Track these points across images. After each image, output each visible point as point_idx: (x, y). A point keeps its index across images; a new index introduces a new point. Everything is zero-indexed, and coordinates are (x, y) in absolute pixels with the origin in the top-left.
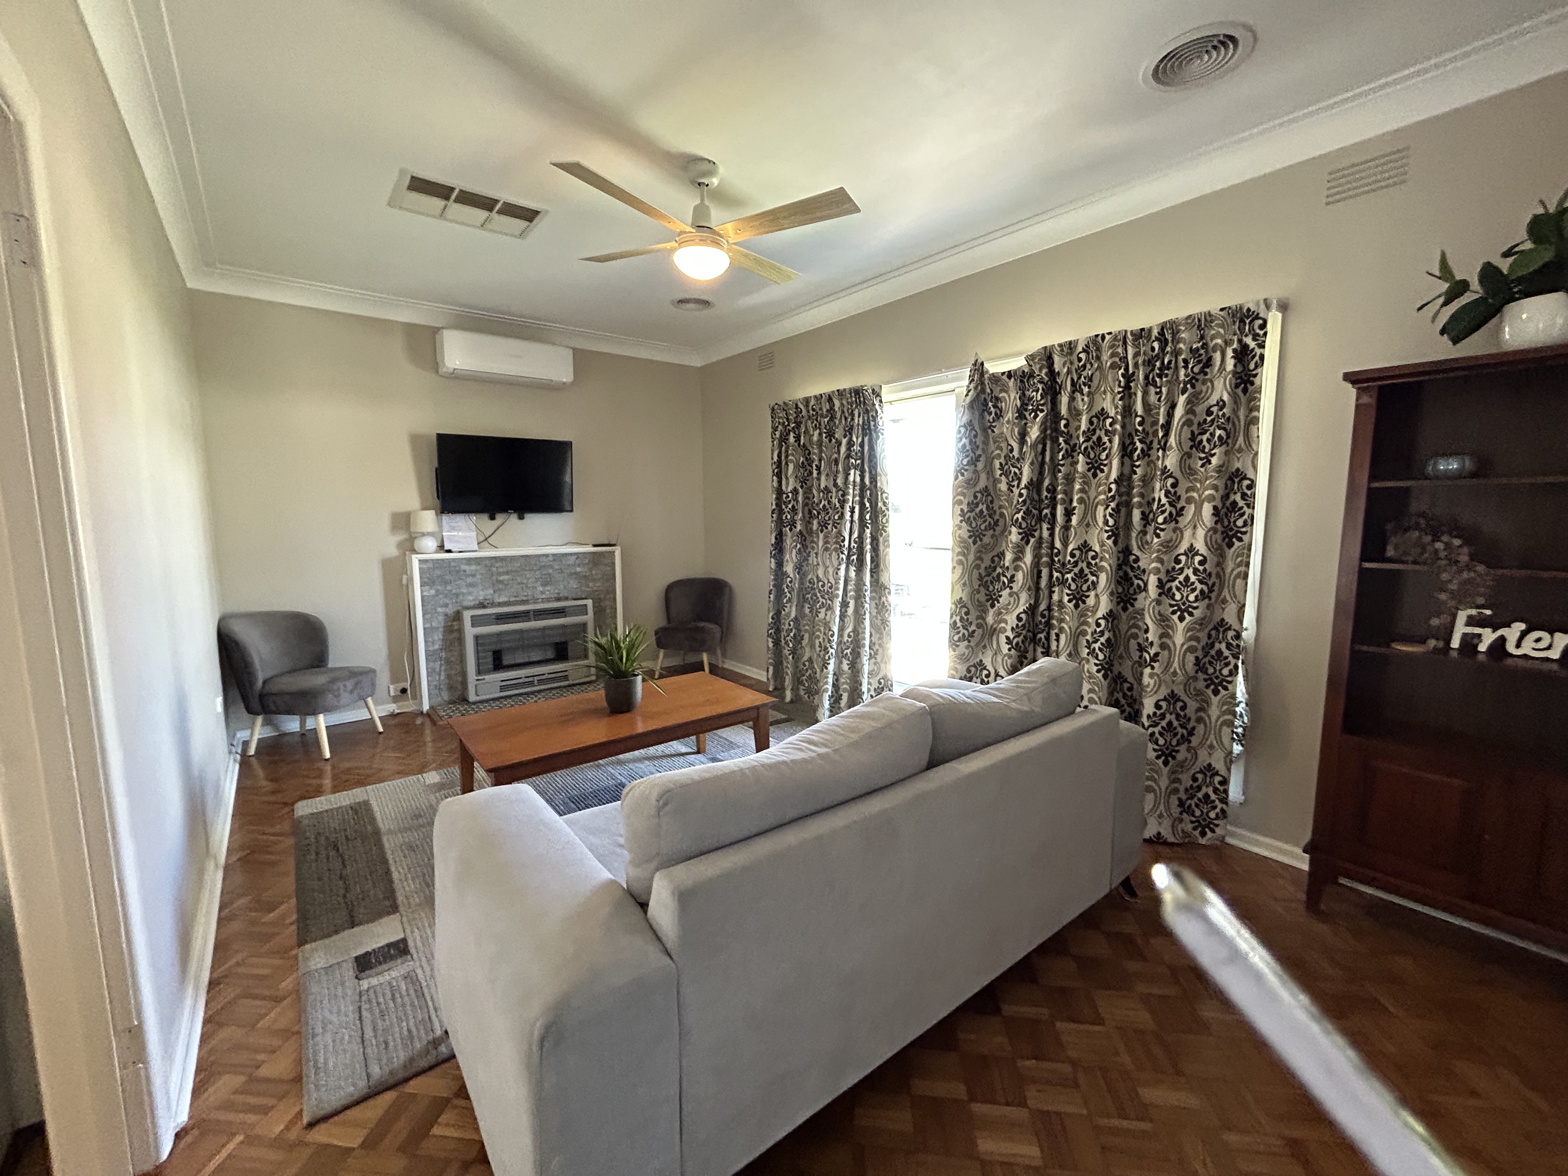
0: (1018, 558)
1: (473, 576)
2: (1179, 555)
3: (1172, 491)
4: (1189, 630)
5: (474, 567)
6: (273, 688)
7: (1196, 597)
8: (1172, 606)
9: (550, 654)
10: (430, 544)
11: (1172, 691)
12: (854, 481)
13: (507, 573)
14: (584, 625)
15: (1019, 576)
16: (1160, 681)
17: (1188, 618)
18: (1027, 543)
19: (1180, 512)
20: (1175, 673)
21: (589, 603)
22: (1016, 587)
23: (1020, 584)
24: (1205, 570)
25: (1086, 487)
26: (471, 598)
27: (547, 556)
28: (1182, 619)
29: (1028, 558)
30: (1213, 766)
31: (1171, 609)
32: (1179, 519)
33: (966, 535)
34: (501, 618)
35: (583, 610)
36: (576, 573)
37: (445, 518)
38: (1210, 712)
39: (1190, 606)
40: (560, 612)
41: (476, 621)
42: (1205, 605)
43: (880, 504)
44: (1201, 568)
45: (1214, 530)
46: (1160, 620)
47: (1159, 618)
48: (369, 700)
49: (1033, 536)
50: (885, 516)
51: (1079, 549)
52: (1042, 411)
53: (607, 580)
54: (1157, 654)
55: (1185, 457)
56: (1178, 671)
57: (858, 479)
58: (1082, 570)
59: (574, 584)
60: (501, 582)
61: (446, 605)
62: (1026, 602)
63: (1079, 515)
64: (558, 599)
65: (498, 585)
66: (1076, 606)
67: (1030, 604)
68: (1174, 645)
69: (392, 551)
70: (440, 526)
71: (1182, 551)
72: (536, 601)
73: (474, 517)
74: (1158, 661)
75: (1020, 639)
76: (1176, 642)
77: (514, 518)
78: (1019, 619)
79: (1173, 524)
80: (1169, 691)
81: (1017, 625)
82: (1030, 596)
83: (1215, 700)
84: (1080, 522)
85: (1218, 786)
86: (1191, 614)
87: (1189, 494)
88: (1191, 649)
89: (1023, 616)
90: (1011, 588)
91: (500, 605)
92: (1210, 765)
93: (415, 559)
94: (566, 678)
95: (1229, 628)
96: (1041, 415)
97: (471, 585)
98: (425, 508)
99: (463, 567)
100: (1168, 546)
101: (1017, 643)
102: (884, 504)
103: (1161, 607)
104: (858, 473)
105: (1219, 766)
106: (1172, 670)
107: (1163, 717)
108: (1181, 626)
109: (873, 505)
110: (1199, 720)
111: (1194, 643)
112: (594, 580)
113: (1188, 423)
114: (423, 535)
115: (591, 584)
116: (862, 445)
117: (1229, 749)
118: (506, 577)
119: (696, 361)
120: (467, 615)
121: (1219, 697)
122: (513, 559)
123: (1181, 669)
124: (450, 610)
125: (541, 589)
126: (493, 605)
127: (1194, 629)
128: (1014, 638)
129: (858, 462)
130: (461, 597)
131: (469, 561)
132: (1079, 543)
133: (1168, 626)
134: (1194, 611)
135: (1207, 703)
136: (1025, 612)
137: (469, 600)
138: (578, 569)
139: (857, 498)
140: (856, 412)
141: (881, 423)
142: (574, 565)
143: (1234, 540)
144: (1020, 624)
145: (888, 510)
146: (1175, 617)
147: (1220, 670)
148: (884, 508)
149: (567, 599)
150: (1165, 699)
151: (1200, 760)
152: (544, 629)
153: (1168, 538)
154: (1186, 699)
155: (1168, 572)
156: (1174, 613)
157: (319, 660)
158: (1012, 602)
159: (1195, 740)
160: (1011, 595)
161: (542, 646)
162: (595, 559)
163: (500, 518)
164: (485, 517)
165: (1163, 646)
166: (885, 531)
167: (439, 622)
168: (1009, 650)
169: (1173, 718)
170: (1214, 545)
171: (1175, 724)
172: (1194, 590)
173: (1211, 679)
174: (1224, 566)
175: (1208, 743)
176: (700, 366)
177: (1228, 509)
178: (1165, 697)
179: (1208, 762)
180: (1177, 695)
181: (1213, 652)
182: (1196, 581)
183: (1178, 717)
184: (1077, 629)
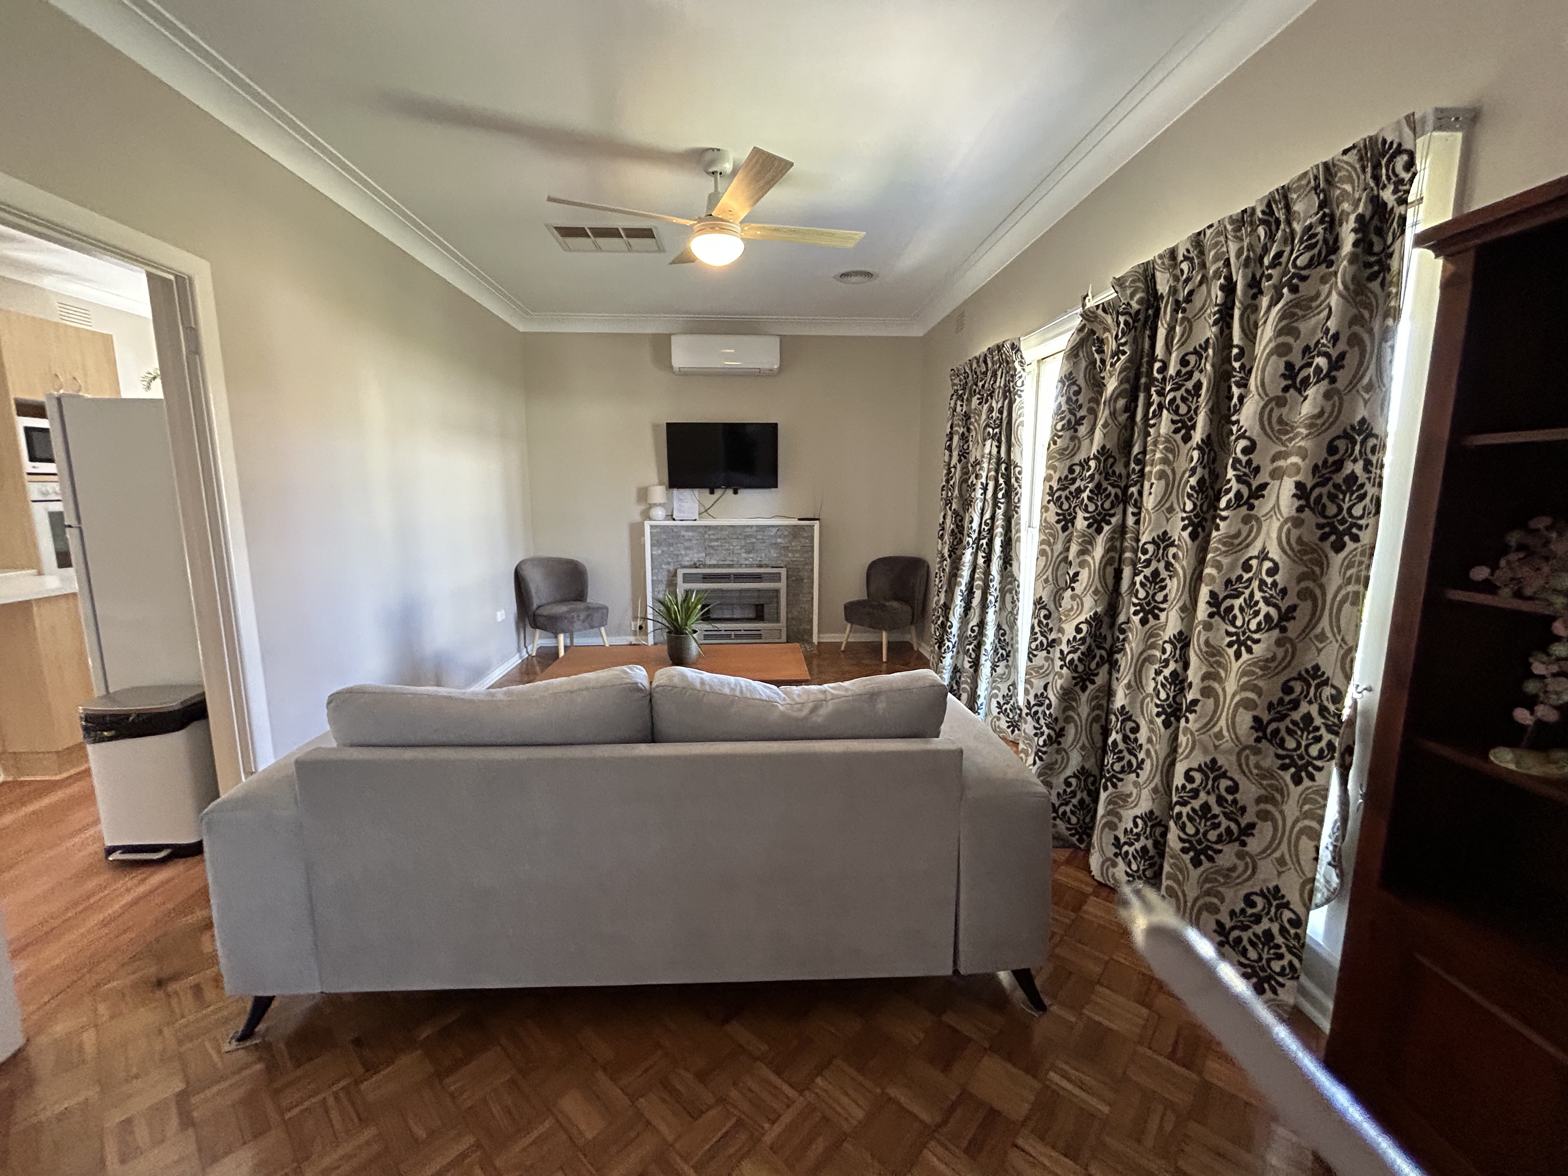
0: (1083, 552)
1: (690, 540)
2: (1251, 558)
3: (1244, 459)
4: (1244, 673)
5: (691, 534)
6: (539, 612)
7: (1259, 624)
8: (1229, 634)
9: (752, 615)
10: (659, 513)
11: (1214, 761)
12: (990, 453)
13: (717, 540)
14: (777, 591)
15: (1084, 575)
16: (1194, 742)
17: (1245, 656)
18: (1099, 531)
19: (1259, 492)
20: (1219, 736)
21: (783, 572)
22: (1079, 587)
23: (1084, 585)
24: (1275, 584)
25: (1171, 457)
26: (687, 558)
27: (751, 526)
28: (1238, 655)
29: (1098, 551)
30: (1283, 892)
31: (1228, 639)
32: (1256, 503)
33: (1052, 518)
34: (706, 578)
35: (776, 578)
36: (776, 544)
37: (675, 491)
38: (1285, 808)
39: (1249, 638)
40: (757, 578)
41: (687, 578)
42: (1273, 640)
43: (1013, 480)
44: (1269, 580)
45: (1297, 522)
46: (1206, 652)
47: (1204, 649)
48: (603, 629)
49: (1109, 523)
50: (1017, 494)
51: (1153, 542)
52: (1124, 353)
53: (807, 552)
54: (1195, 702)
55: (1273, 404)
56: (1225, 733)
57: (995, 450)
58: (1156, 573)
59: (774, 554)
60: (712, 547)
61: (669, 563)
62: (1091, 609)
63: (1156, 496)
64: (760, 566)
65: (709, 550)
66: (1144, 622)
67: (1096, 613)
68: (1224, 690)
69: (638, 518)
70: (670, 499)
71: (1256, 553)
72: (741, 566)
73: (696, 491)
74: (1195, 711)
75: (1075, 656)
76: (1227, 689)
77: (730, 492)
78: (1078, 630)
79: (1244, 510)
80: (1208, 760)
81: (1075, 637)
82: (1096, 601)
83: (1295, 792)
84: (1160, 504)
85: (1288, 926)
86: (1250, 650)
87: (1276, 464)
88: (1246, 704)
89: (1084, 627)
90: (1073, 589)
91: (710, 566)
92: (1277, 889)
93: (647, 524)
94: (760, 636)
95: (1326, 683)
96: (1123, 358)
97: (686, 548)
98: (660, 484)
99: (683, 533)
100: (1232, 544)
101: (1072, 660)
102: (1017, 479)
103: (1210, 634)
104: (995, 443)
105: (1293, 896)
106: (1216, 729)
107: (1195, 794)
108: (1235, 666)
109: (1008, 482)
110: (1264, 816)
111: (1251, 695)
112: (792, 551)
113: (1281, 350)
114: (656, 505)
115: (790, 555)
116: (1001, 412)
117: (1309, 875)
118: (716, 544)
119: (918, 331)
120: (681, 573)
121: (1301, 788)
122: (722, 528)
123: (1228, 731)
124: (671, 568)
125: (744, 555)
126: (705, 566)
127: (1252, 673)
128: (1069, 653)
129: (997, 430)
130: (680, 558)
131: (688, 528)
132: (1154, 534)
133: (1219, 664)
134: (1254, 647)
135: (1283, 796)
136: (1087, 621)
137: (686, 561)
138: (779, 540)
139: (993, 473)
140: (999, 373)
141: (1019, 383)
142: (775, 536)
143: (1346, 538)
144: (1078, 637)
145: (1020, 486)
146: (1231, 651)
147: (1307, 746)
148: (1016, 485)
149: (767, 566)
150: (1200, 769)
151: (1260, 876)
152: (741, 591)
153: (1233, 531)
154: (1237, 777)
155: (1228, 582)
156: (1230, 645)
157: (580, 595)
158: (1075, 607)
159: (1254, 845)
160: (1073, 597)
161: (743, 606)
162: (795, 532)
163: (718, 492)
164: (707, 491)
165: (1207, 692)
166: (1017, 513)
167: (663, 576)
168: (1061, 667)
169: (1212, 800)
170: (1294, 545)
171: (1216, 810)
172: (1257, 613)
173: (1291, 757)
174: (1324, 580)
175: (1277, 854)
176: (921, 335)
177: (1337, 486)
178: (1200, 765)
179: (1274, 884)
180: (1221, 767)
181: (1297, 716)
182: (1261, 601)
183: (1220, 800)
184: (1141, 653)
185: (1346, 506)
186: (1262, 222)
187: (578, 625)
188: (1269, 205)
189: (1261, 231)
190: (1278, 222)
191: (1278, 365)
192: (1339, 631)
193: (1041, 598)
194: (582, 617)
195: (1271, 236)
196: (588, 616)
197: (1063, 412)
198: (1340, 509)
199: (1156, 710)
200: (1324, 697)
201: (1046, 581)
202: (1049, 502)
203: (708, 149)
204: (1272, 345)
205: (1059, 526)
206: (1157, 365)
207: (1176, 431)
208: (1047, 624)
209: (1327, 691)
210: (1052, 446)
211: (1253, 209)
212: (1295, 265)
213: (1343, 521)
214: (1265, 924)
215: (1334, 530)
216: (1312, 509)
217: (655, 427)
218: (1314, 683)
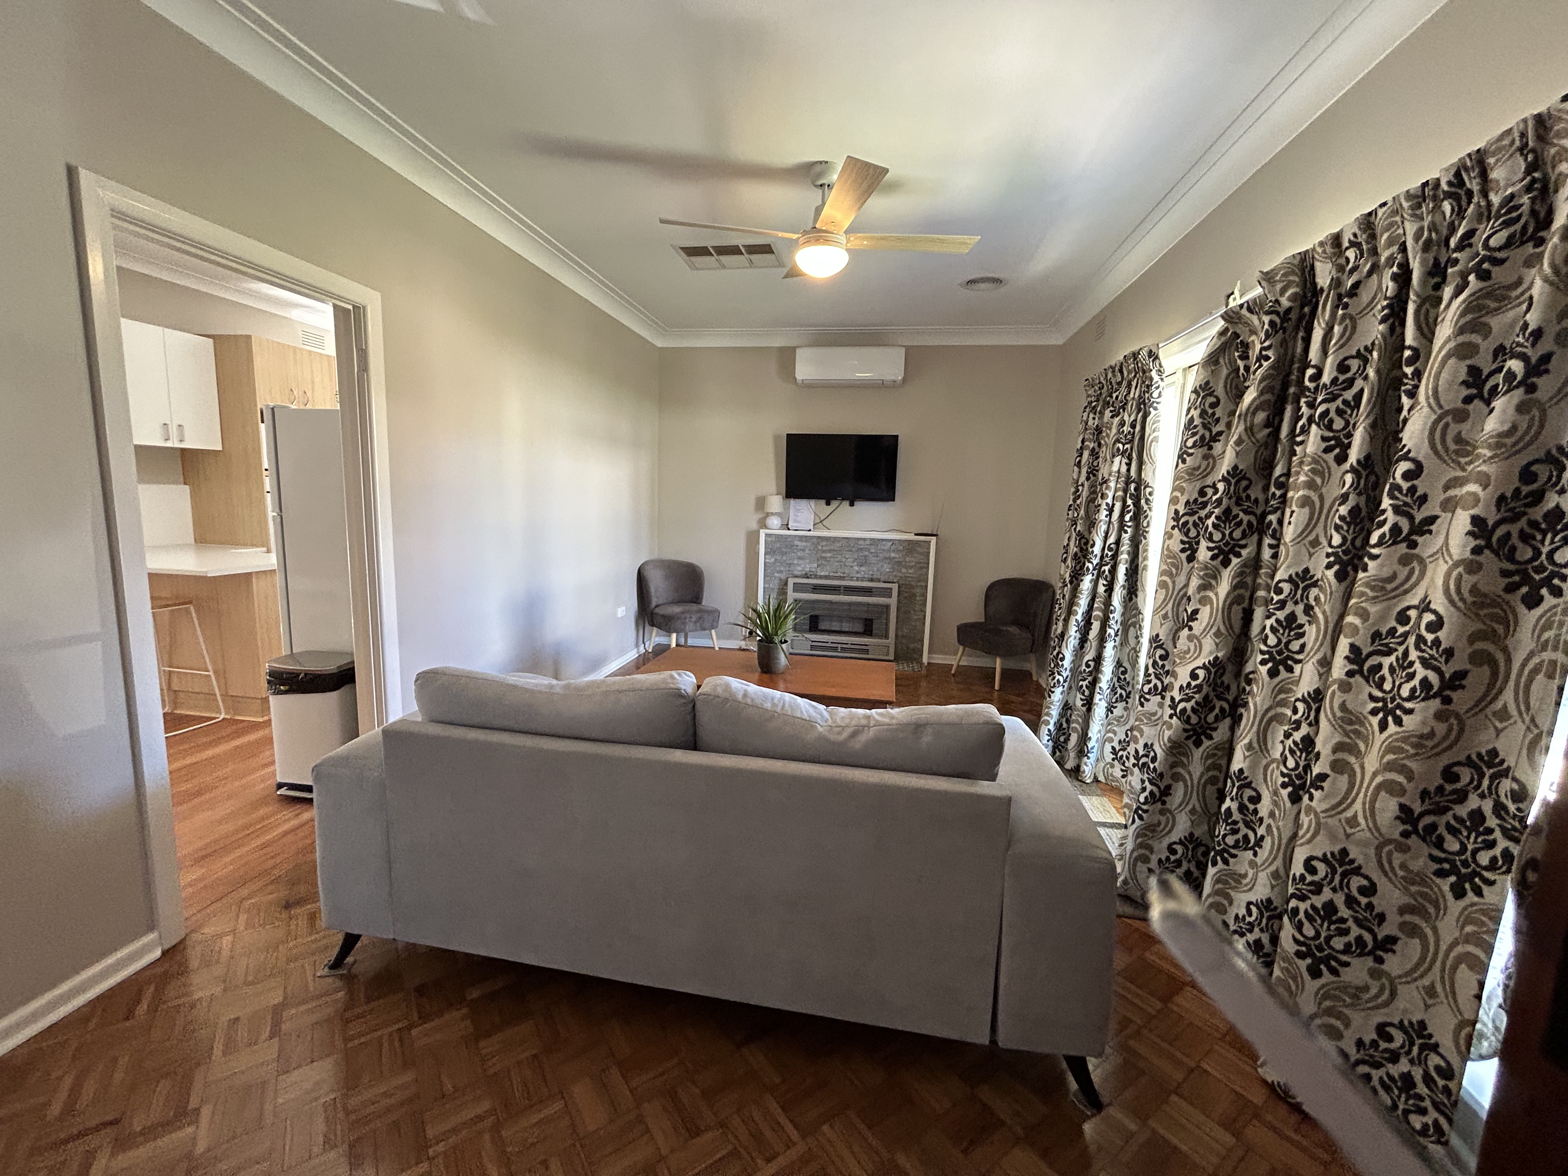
0: (1205, 587)
1: (803, 550)
2: (1409, 608)
3: (1405, 485)
4: (1390, 750)
5: (804, 544)
6: (657, 610)
7: (1413, 690)
8: (1372, 698)
9: (861, 630)
10: (774, 522)
11: (1344, 852)
12: (1119, 472)
13: (830, 551)
14: (887, 607)
15: (1205, 614)
16: (1318, 824)
17: (1392, 728)
18: (1226, 563)
19: (1425, 526)
20: (1353, 822)
21: (895, 587)
22: (1198, 627)
23: (1204, 624)
24: (1437, 642)
25: (1319, 481)
26: (799, 568)
27: (865, 539)
28: (1383, 726)
29: (1224, 587)
30: (1430, 1030)
31: (1373, 705)
32: (1420, 540)
33: (1176, 545)
34: (816, 589)
35: (887, 593)
36: (890, 558)
37: (792, 501)
38: (1440, 925)
39: (1399, 706)
40: (868, 591)
41: (797, 588)
42: (1432, 711)
43: (1143, 502)
44: (1430, 637)
45: (1472, 567)
46: (1342, 719)
47: (1339, 714)
48: (713, 632)
49: (1238, 555)
50: (1146, 517)
51: (1290, 580)
52: (1267, 358)
53: (921, 568)
54: (1323, 777)
55: (1449, 419)
56: (1361, 819)
57: (1124, 469)
58: (1292, 617)
59: (887, 568)
60: (825, 558)
61: (781, 572)
62: (1211, 653)
63: (1296, 526)
64: (872, 580)
65: (822, 560)
66: (1273, 673)
67: (1216, 658)
68: (1362, 768)
69: (754, 526)
70: (787, 508)
71: (1415, 602)
72: (851, 579)
73: (813, 502)
74: (1322, 788)
75: (1189, 705)
76: (1366, 765)
77: (846, 503)
78: (1194, 676)
79: (1402, 548)
80: (1336, 849)
81: (1189, 684)
82: (1217, 645)
83: (1455, 907)
84: (1301, 536)
85: (1434, 1074)
86: (1399, 722)
87: (1451, 493)
88: (1388, 787)
89: (1201, 673)
90: (1191, 629)
91: (821, 577)
92: (1422, 1024)
93: (763, 533)
94: (867, 652)
95: (1505, 773)
96: (1265, 364)
97: (800, 558)
98: (778, 493)
99: (797, 543)
100: (1383, 588)
101: (1184, 710)
102: (1147, 501)
103: (1347, 697)
104: (1125, 460)
105: (1444, 1036)
106: (1349, 814)
107: (1318, 889)
108: (1379, 739)
109: (1137, 504)
110: (1413, 931)
111: (1401, 779)
112: (906, 567)
113: (1463, 351)
114: (772, 514)
115: (904, 570)
116: (1133, 426)
117: (1468, 1015)
118: (829, 555)
119: (1057, 339)
120: (791, 582)
121: (1462, 903)
122: (836, 539)
123: (1365, 818)
124: (783, 576)
125: (856, 568)
126: (816, 577)
127: (1400, 750)
128: (1181, 701)
129: (1128, 446)
130: (792, 568)
131: (801, 538)
132: (1292, 571)
133: (1357, 733)
134: (1405, 718)
135: (1437, 908)
136: (1204, 667)
137: (798, 570)
138: (893, 555)
139: (1120, 493)
140: (1134, 384)
141: (1155, 395)
142: (889, 551)
143: (1544, 591)
144: (1193, 683)
145: (1150, 509)
146: (1375, 721)
147: (1475, 852)
148: (1146, 507)
149: (879, 580)
150: (1324, 859)
151: (1401, 1003)
152: (850, 604)
153: (1386, 573)
154: (1375, 876)
155: (1376, 636)
156: (1374, 712)
157: (696, 598)
158: (1192, 648)
159: (1393, 964)
160: (1190, 638)
161: (852, 619)
162: (910, 547)
163: (834, 504)
164: (823, 502)
165: (1338, 766)
166: (1145, 538)
167: (775, 585)
168: (1171, 717)
169: (1339, 900)
170: (1466, 595)
171: (1344, 912)
172: (1411, 676)
173: (1452, 863)
174: (1509, 642)
175: (1426, 982)
176: (1060, 342)
177: (1534, 524)
178: (1325, 855)
179: (1419, 1018)
180: (1352, 861)
181: (1462, 811)
182: (1418, 661)
183: (1350, 901)
184: (1267, 710)
185: (1545, 550)
186: (1448, 195)
187: (689, 626)
188: (1458, 174)
189: (1447, 207)
190: (1470, 194)
191: (1458, 369)
192: (1528, 709)
193: (1157, 635)
194: (694, 619)
195: (1460, 213)
196: (700, 618)
197: (1196, 427)
198: (1537, 553)
199: (1281, 780)
200: (1502, 793)
201: (1165, 617)
202: (1173, 528)
203: (817, 162)
204: (1451, 345)
205: (1184, 556)
206: (1310, 372)
207: (1327, 450)
208: (1163, 666)
209: (1506, 785)
210: (1181, 465)
211: (1437, 183)
212: (1486, 246)
213: (1540, 569)
214: (1403, 1066)
215: (1526, 579)
216: (1493, 551)
217: (777, 438)
218: (1488, 773)
